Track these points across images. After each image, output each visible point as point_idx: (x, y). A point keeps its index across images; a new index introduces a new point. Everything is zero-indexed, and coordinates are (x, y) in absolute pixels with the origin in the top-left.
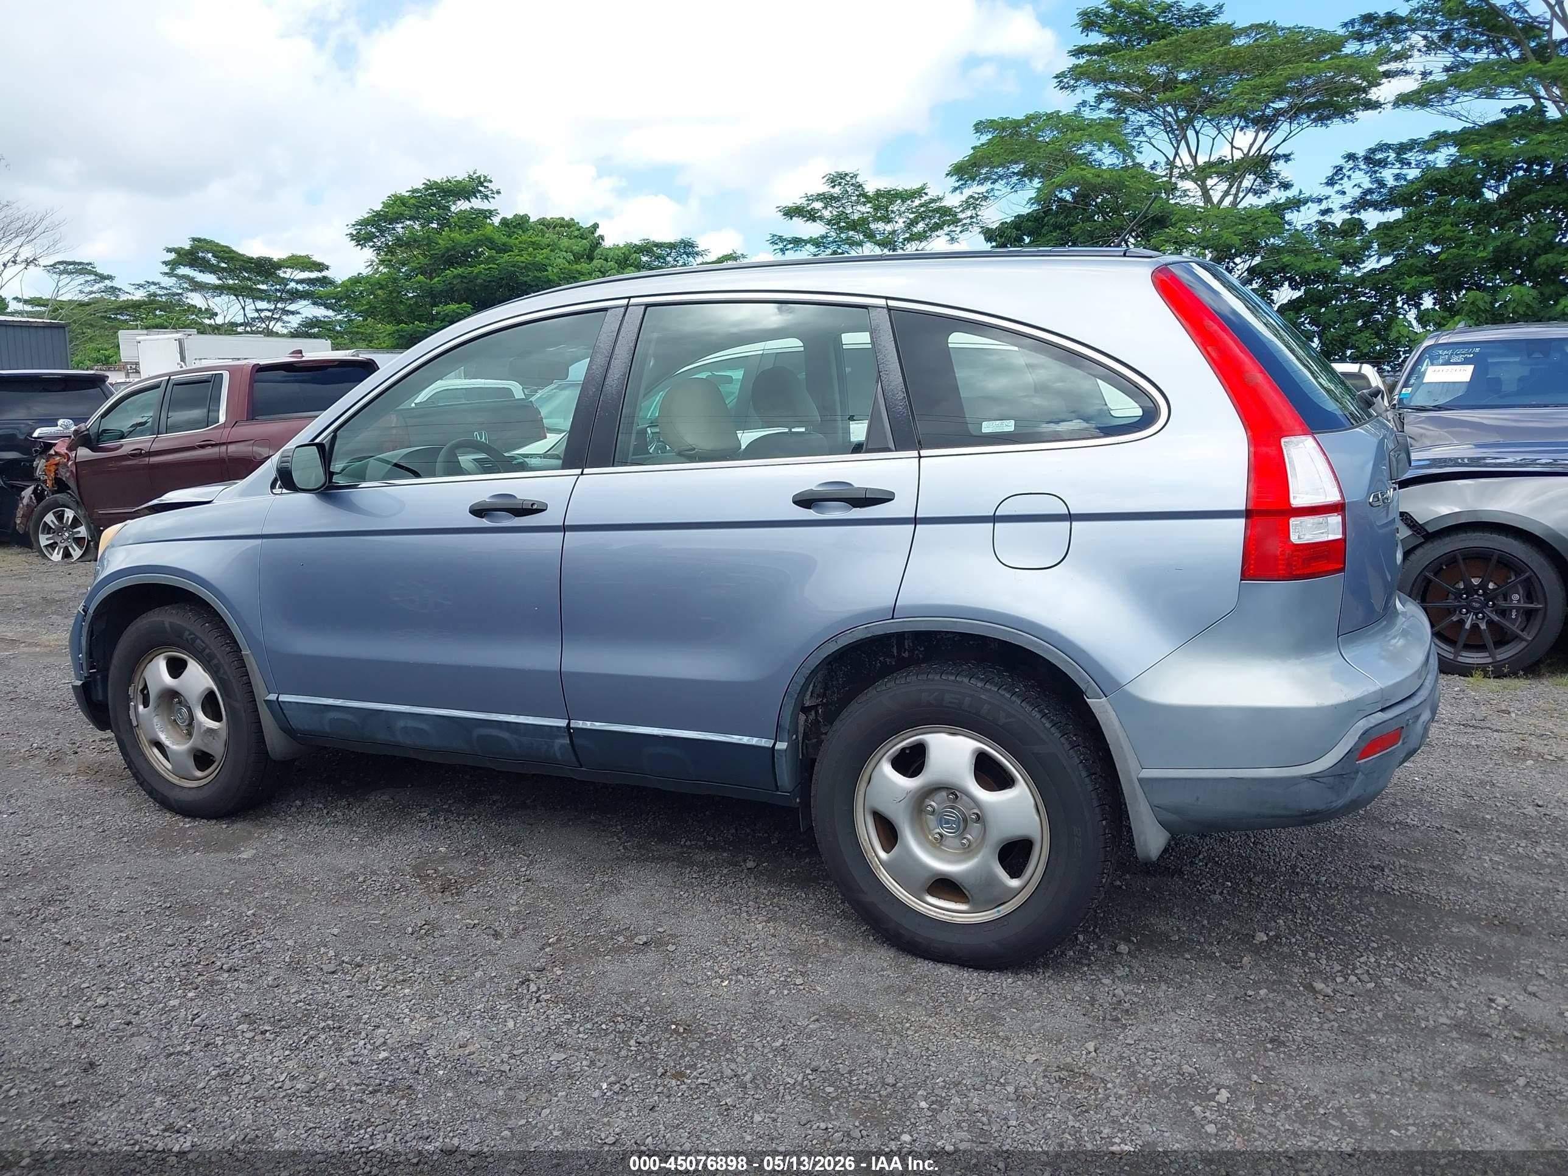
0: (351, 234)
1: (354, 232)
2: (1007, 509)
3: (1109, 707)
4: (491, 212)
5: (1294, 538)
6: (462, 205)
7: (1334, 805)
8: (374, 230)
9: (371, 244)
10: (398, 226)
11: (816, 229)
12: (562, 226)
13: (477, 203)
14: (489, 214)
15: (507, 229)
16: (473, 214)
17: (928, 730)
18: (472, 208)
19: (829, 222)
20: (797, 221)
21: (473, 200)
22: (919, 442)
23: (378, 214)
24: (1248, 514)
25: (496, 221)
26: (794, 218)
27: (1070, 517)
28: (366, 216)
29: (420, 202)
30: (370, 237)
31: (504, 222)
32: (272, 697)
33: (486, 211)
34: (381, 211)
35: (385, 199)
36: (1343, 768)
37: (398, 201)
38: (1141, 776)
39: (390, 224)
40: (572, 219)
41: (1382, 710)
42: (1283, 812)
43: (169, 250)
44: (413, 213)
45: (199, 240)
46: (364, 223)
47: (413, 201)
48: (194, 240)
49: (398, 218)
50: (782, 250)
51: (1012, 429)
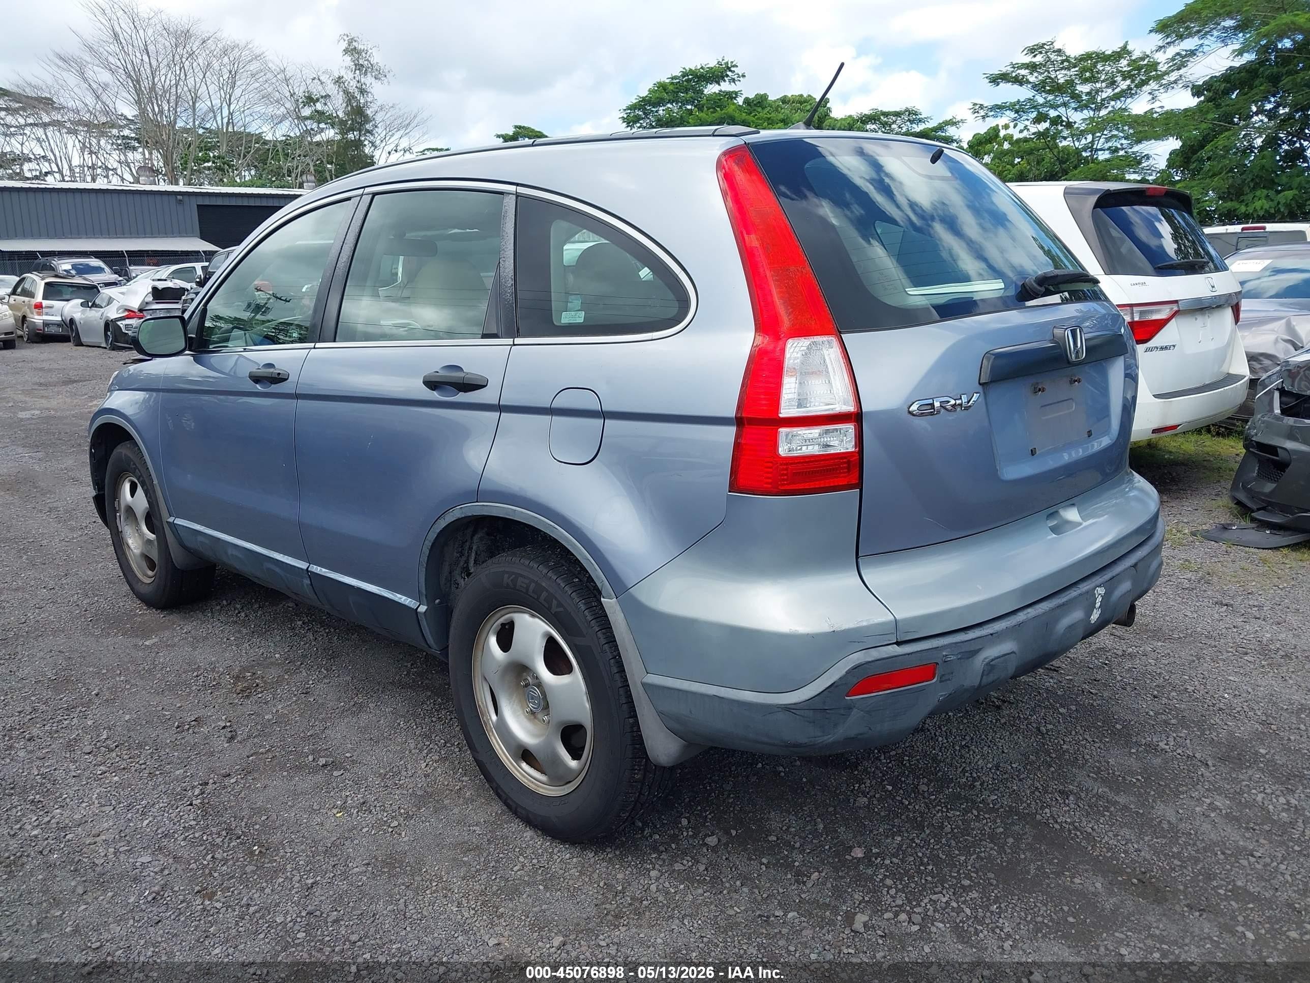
0: (623, 117)
1: (625, 116)
2: (559, 403)
3: (618, 608)
4: (736, 93)
5: (783, 450)
6: (711, 89)
7: (820, 740)
8: (641, 113)
9: (638, 125)
10: (661, 108)
11: (1022, 93)
12: (801, 103)
13: (726, 86)
14: (732, 96)
15: (749, 108)
16: (722, 95)
17: (516, 610)
18: (721, 91)
19: (1034, 86)
20: (1003, 86)
21: (722, 83)
22: (518, 331)
23: (644, 99)
24: (739, 421)
25: (740, 101)
26: (1001, 84)
27: (604, 415)
28: (635, 101)
29: (677, 88)
30: (637, 119)
31: (747, 101)
32: (171, 520)
33: (732, 92)
34: (646, 96)
35: (651, 86)
36: (824, 703)
37: (662, 86)
38: (645, 680)
39: (654, 107)
40: (809, 96)
41: (898, 643)
42: (765, 739)
43: (498, 136)
44: (671, 97)
45: (520, 127)
46: (632, 107)
47: (671, 87)
48: (516, 127)
49: (659, 102)
50: (983, 117)
51: (581, 320)
